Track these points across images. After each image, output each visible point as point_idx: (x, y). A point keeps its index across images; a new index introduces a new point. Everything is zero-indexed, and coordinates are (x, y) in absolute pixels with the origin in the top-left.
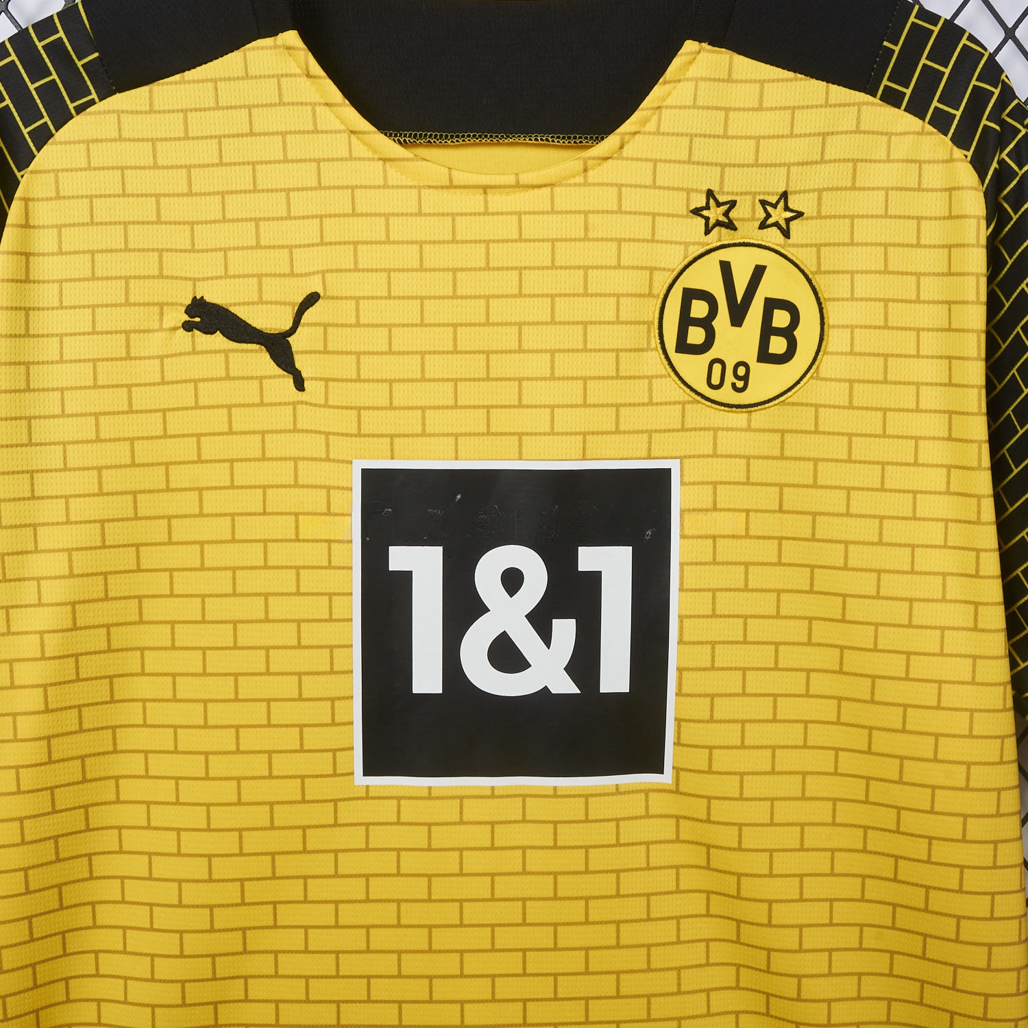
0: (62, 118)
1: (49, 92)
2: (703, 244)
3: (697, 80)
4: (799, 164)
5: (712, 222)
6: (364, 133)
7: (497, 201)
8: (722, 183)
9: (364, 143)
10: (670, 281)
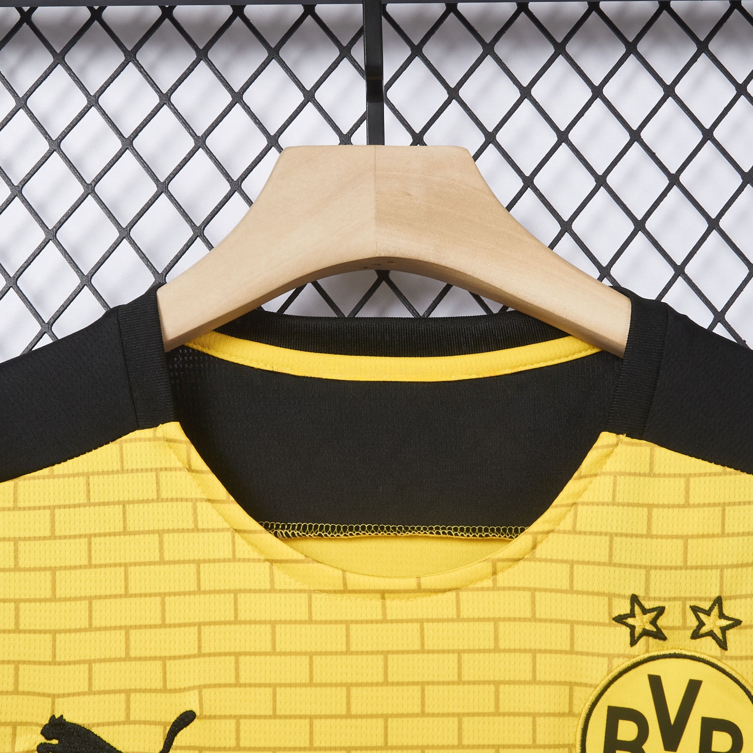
2: (630, 657)
3: (615, 475)
4: (733, 566)
5: (638, 631)
6: (250, 532)
7: (396, 607)
8: (647, 588)
9: (250, 543)
10: (592, 698)
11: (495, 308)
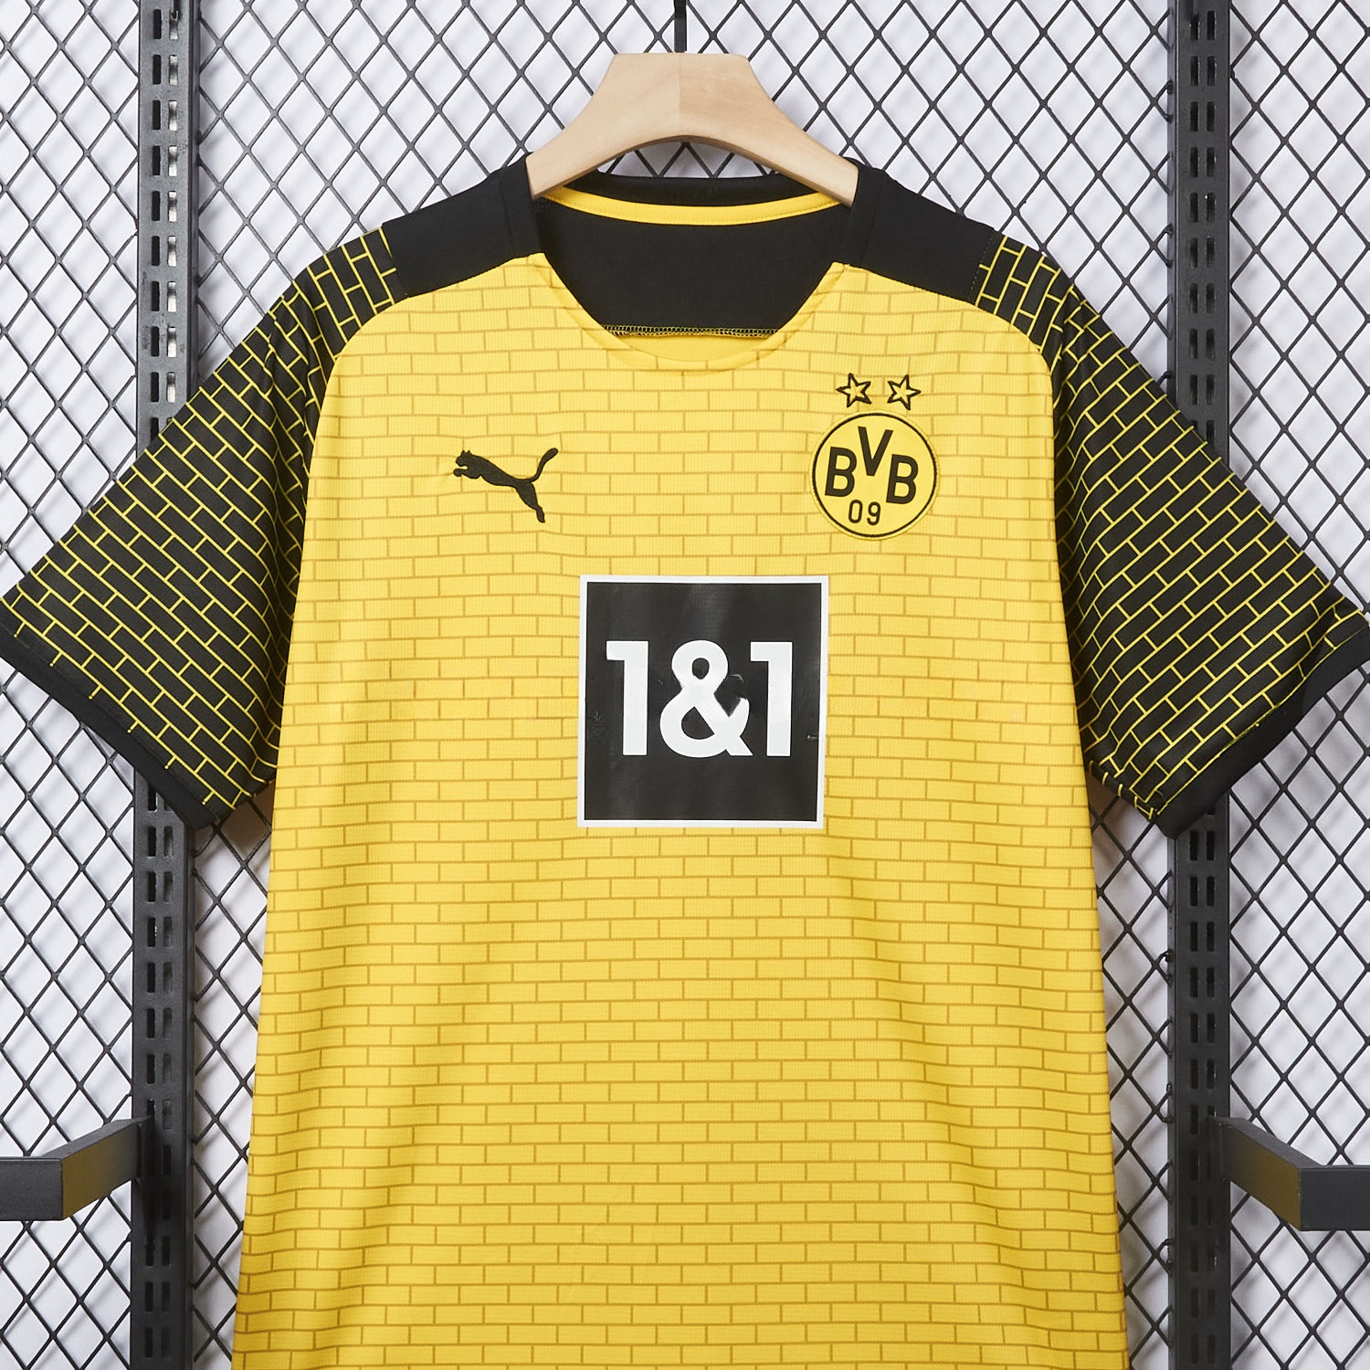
0: (366, 315)
1: (357, 297)
2: (846, 414)
3: (841, 292)
4: (916, 355)
5: (852, 398)
6: (592, 330)
7: (692, 381)
8: (859, 370)
9: (593, 337)
10: (821, 441)
11: (768, 171)
